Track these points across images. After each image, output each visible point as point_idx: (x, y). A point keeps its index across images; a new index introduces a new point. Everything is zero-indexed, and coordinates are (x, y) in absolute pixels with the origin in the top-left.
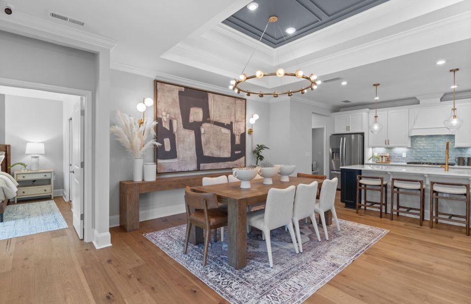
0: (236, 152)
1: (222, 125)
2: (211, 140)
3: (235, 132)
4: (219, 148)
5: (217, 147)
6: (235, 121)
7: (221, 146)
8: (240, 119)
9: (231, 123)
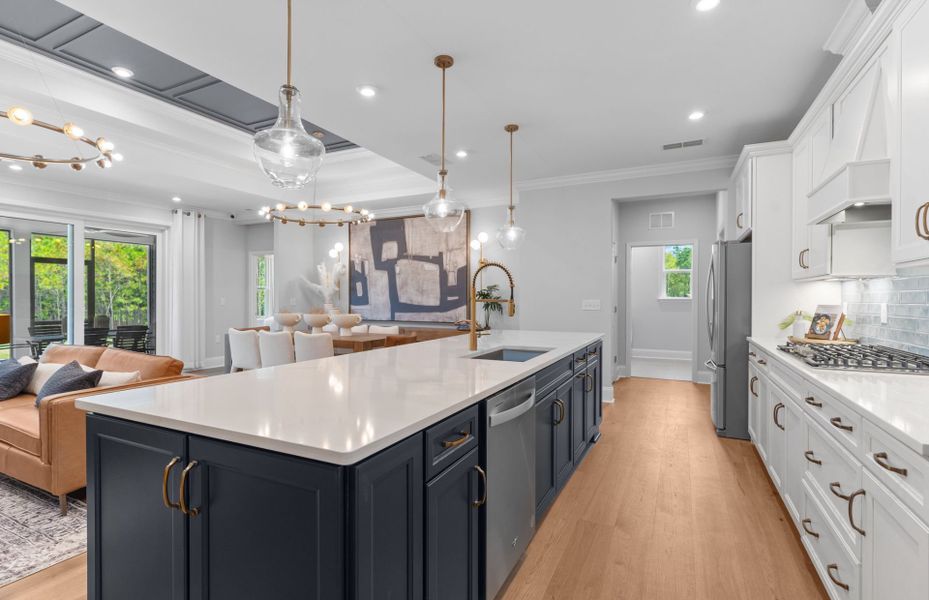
0: (450, 299)
1: (426, 259)
2: (409, 281)
3: (447, 266)
4: (422, 292)
5: (418, 290)
6: (448, 250)
7: (424, 288)
8: (457, 246)
9: (441, 254)
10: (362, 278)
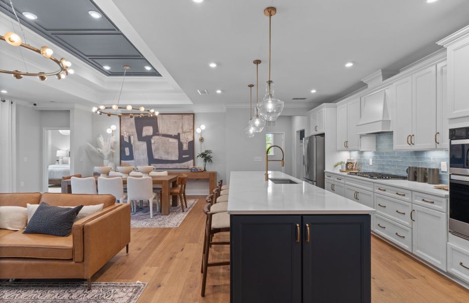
0: (184, 156)
1: (170, 136)
2: (160, 147)
3: (182, 140)
4: (168, 153)
5: (165, 152)
6: (183, 132)
7: (169, 151)
8: (188, 131)
9: (179, 134)
10: (130, 145)
